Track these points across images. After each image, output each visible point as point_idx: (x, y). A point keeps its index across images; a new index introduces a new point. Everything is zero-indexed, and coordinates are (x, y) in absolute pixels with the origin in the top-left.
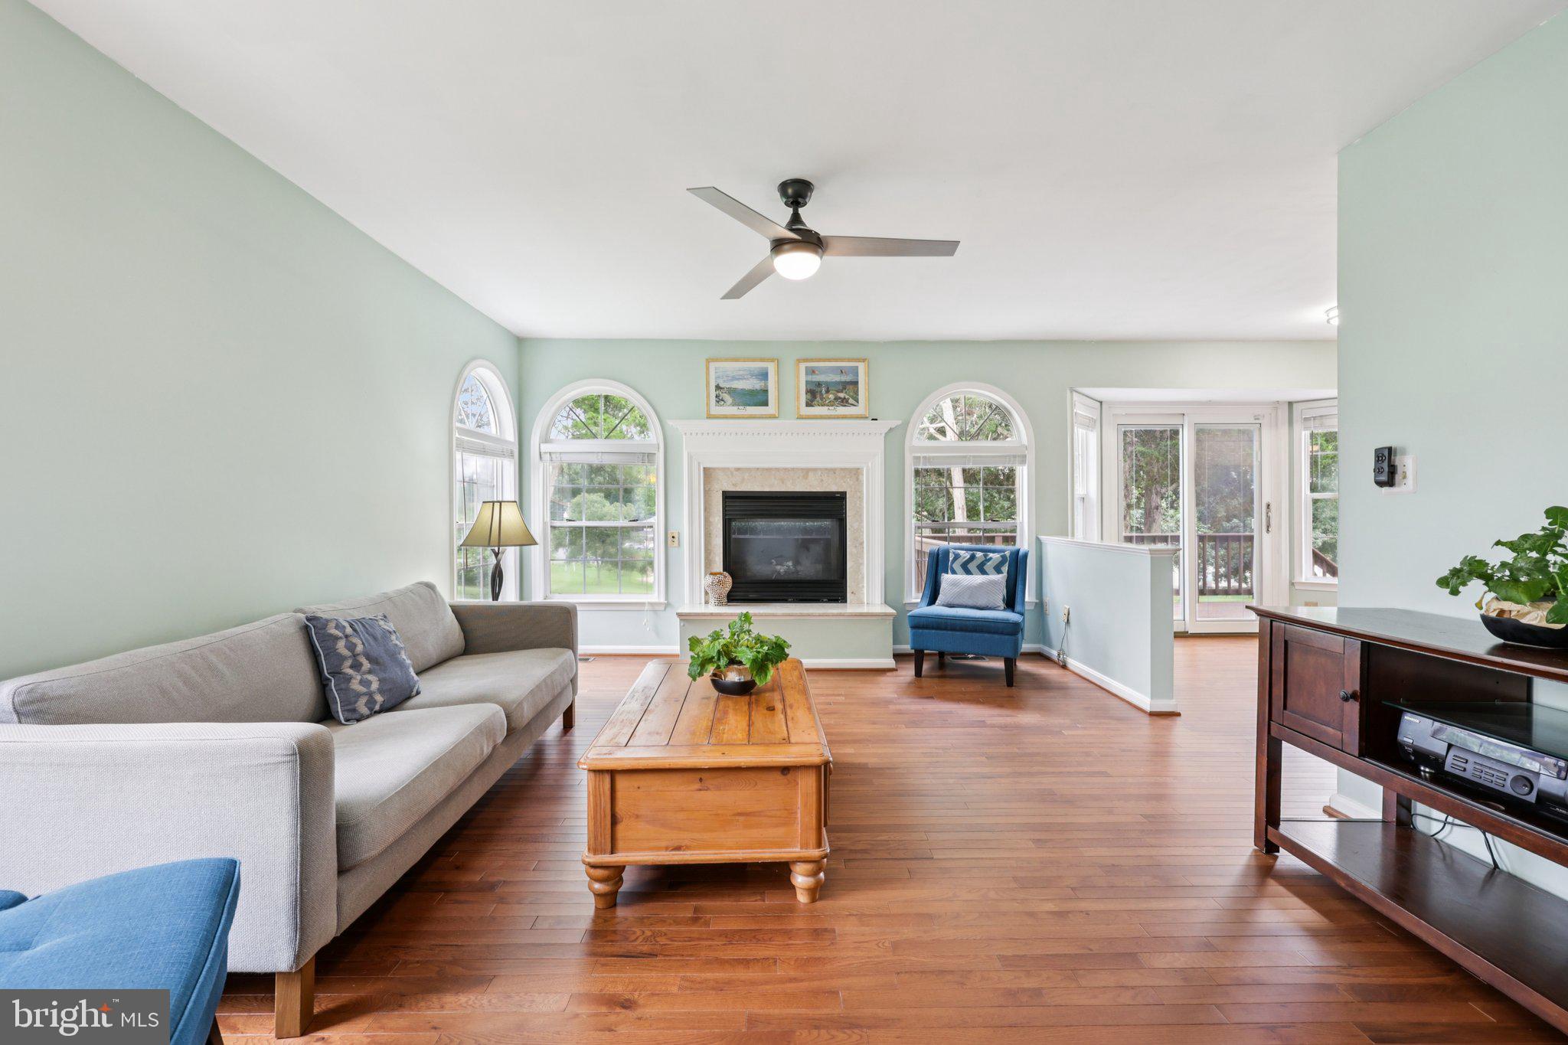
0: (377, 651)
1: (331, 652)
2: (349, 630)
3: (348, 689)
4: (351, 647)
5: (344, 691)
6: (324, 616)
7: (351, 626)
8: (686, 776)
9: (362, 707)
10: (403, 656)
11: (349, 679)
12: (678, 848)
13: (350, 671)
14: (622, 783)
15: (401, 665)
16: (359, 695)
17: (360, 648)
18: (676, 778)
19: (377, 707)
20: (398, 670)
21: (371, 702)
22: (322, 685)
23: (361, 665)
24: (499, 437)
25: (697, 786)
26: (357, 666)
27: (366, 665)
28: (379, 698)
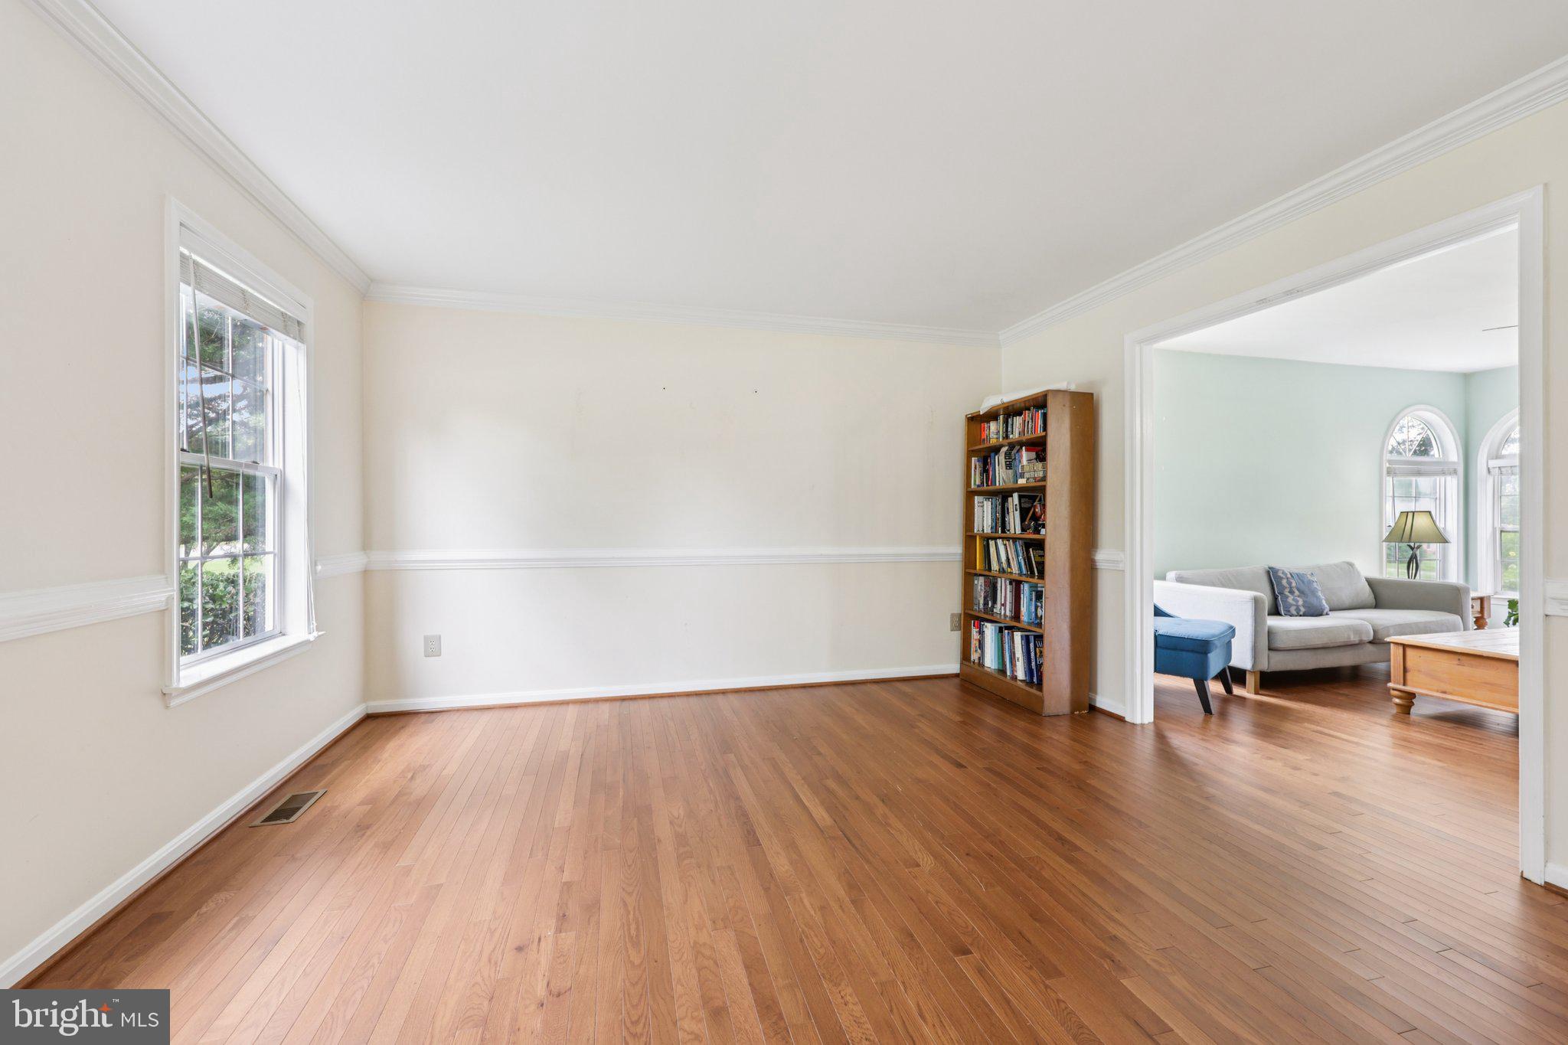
0: (1303, 587)
1: (1279, 584)
2: (1289, 576)
3: (1286, 601)
4: (1290, 583)
5: (1285, 601)
6: (1277, 568)
7: (1291, 574)
8: (1452, 656)
9: (1293, 610)
10: (1320, 594)
11: (1287, 597)
12: (1445, 692)
13: (1288, 594)
14: (1410, 652)
15: (1318, 598)
16: (1292, 605)
17: (1294, 584)
18: (1446, 656)
19: (1301, 613)
20: (1315, 599)
21: (1298, 609)
22: (1275, 598)
23: (1294, 592)
24: (1442, 460)
25: (1457, 662)
26: (1292, 592)
27: (1297, 593)
28: (1303, 610)
